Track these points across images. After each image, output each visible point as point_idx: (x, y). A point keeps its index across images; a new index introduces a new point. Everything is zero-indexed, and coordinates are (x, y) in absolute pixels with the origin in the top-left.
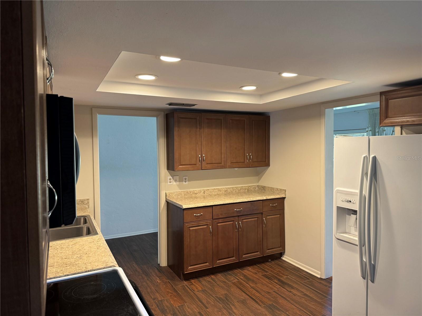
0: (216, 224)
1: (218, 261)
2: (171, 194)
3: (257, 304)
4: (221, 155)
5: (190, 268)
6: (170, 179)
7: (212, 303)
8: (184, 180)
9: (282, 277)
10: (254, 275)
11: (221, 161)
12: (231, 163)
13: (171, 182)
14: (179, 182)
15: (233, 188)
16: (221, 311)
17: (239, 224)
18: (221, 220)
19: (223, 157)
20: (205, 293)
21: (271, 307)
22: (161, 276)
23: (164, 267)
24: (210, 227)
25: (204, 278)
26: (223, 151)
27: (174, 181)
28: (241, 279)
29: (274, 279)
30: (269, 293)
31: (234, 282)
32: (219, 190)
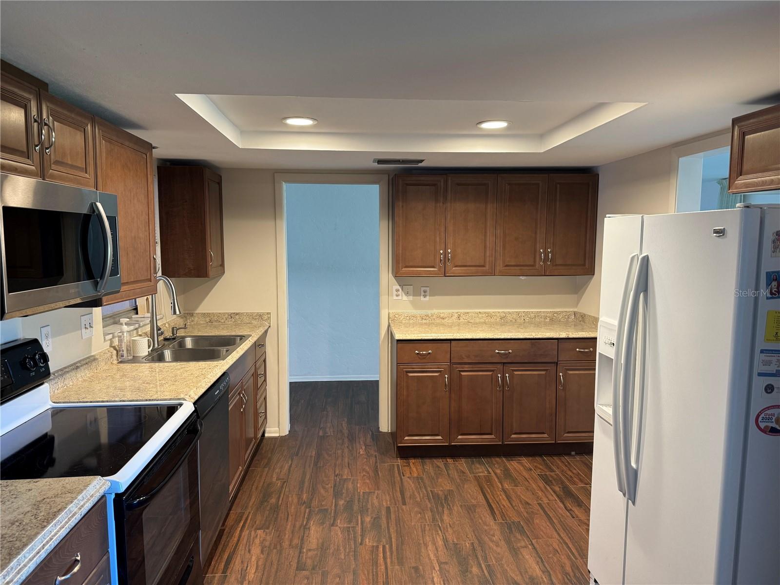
0: (458, 372)
1: (460, 437)
2: (397, 316)
3: (491, 516)
4: (485, 252)
5: (406, 438)
6: (397, 290)
7: (418, 499)
8: (423, 293)
9: (574, 483)
10: (524, 472)
11: (485, 262)
12: (507, 266)
13: (399, 295)
14: (413, 296)
15: (518, 313)
16: (424, 513)
17: (503, 378)
18: (466, 366)
19: (488, 254)
20: (419, 482)
21: (512, 526)
22: (370, 446)
23: (384, 432)
24: (446, 376)
25: (435, 460)
26: (488, 244)
27: (403, 294)
28: (496, 474)
29: (555, 484)
30: (528, 503)
31: (479, 476)
32: (489, 315)
